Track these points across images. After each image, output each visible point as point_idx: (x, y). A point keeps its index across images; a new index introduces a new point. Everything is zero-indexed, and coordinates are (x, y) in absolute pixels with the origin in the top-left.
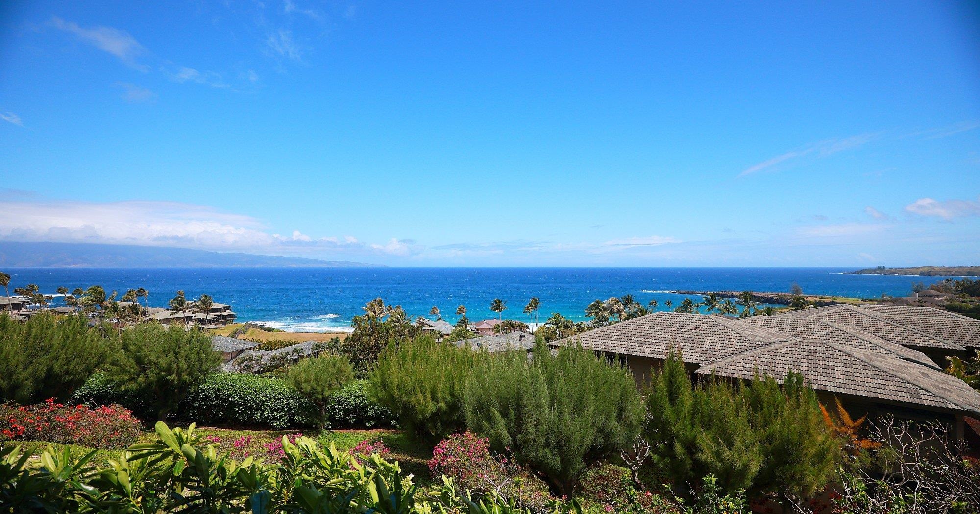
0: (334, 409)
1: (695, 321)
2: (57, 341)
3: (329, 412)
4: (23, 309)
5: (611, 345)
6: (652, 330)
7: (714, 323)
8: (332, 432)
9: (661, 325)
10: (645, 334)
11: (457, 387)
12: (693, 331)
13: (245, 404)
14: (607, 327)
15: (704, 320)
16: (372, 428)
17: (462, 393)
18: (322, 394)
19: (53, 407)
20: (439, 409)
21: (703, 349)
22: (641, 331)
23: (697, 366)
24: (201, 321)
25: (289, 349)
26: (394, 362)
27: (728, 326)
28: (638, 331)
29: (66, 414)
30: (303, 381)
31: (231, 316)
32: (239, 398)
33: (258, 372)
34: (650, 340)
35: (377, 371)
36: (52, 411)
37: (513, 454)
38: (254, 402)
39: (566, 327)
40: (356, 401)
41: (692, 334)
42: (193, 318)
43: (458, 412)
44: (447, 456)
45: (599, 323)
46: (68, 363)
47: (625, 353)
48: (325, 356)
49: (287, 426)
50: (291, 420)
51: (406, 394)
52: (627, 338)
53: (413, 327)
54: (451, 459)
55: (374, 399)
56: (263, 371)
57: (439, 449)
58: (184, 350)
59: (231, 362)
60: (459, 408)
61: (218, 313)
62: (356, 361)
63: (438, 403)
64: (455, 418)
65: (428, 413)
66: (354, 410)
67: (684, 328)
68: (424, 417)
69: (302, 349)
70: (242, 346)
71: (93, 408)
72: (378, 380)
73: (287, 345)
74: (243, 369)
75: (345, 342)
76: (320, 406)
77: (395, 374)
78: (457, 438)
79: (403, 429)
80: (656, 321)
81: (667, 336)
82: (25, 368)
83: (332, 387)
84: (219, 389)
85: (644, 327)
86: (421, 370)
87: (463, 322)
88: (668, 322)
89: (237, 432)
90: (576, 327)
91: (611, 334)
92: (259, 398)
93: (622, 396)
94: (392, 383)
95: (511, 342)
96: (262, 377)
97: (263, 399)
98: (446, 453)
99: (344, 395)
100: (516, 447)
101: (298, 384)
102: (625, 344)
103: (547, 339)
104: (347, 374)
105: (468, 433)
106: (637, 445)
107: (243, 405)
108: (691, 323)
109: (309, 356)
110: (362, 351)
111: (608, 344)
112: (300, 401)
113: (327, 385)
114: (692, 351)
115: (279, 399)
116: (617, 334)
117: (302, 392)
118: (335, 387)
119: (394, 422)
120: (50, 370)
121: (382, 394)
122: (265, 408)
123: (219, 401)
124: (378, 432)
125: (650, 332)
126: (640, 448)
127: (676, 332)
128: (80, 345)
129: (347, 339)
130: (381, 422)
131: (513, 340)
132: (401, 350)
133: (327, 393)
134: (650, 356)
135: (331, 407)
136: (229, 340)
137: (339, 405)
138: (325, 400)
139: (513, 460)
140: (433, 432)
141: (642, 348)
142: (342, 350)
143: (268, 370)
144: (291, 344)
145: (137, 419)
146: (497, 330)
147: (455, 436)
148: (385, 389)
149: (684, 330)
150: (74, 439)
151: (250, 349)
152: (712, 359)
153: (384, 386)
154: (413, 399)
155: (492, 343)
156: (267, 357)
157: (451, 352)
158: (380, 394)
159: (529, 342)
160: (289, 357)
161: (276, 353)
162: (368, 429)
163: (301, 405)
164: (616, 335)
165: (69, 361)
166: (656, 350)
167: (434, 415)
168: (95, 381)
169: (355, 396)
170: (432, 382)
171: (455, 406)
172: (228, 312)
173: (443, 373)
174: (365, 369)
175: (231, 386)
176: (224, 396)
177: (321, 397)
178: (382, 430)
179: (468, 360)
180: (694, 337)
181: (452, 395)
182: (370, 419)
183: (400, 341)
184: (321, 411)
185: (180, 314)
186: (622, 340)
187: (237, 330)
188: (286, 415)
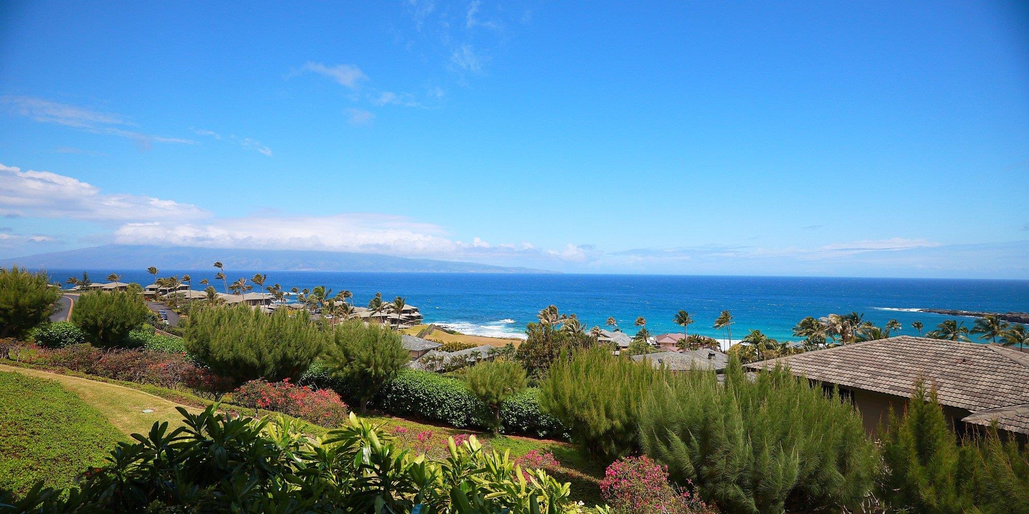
0: (508, 414)
1: (962, 352)
2: (290, 331)
3: (503, 417)
4: (271, 304)
5: (830, 373)
6: (891, 358)
7: (996, 356)
8: (506, 437)
9: (905, 353)
10: (880, 364)
11: (633, 405)
12: (958, 365)
13: (429, 400)
14: (823, 351)
15: (978, 350)
16: (545, 437)
17: (638, 412)
18: (497, 398)
19: (288, 386)
20: (613, 427)
21: (976, 390)
22: (873, 359)
23: (966, 412)
24: (394, 321)
25: (468, 351)
26: (567, 373)
27: (1021, 361)
28: (870, 359)
29: (296, 392)
30: (479, 384)
31: (419, 317)
32: (424, 394)
33: (440, 372)
34: (888, 372)
35: (549, 381)
36: (287, 389)
37: (697, 488)
38: (437, 399)
39: (769, 347)
40: (528, 409)
41: (957, 368)
42: (388, 317)
43: (634, 433)
44: (620, 479)
45: (812, 344)
46: (297, 351)
47: (850, 384)
48: (500, 361)
49: (465, 425)
50: (468, 421)
51: (579, 408)
52: (853, 366)
53: (588, 337)
54: (624, 484)
55: (545, 409)
56: (444, 371)
57: (612, 470)
58: (380, 345)
59: (418, 360)
60: (636, 429)
61: (408, 315)
62: (530, 369)
63: (612, 420)
64: (631, 438)
65: (602, 430)
66: (527, 418)
67: (943, 359)
68: (597, 433)
69: (480, 352)
70: (427, 346)
71: (314, 390)
72: (550, 390)
73: (466, 348)
74: (428, 367)
75: (519, 348)
76: (495, 410)
77: (568, 386)
78: (632, 461)
79: (575, 443)
80: (897, 347)
81: (915, 369)
82: (270, 352)
83: (506, 392)
84: (407, 384)
85: (878, 354)
86: (595, 383)
87: (642, 335)
88: (917, 349)
89: (421, 425)
90: (779, 348)
91: (829, 359)
92: (441, 396)
93: (844, 438)
94: (564, 394)
95: (697, 360)
96: (444, 377)
97: (444, 397)
98: (619, 476)
99: (518, 401)
100: (700, 481)
101: (474, 386)
102: (849, 373)
103: (744, 359)
104: (520, 381)
105: (644, 457)
106: (866, 504)
107: (426, 401)
108: (955, 354)
109: (485, 359)
110: (536, 358)
111: (824, 372)
112: (476, 403)
113: (501, 391)
114: (956, 391)
115: (457, 399)
116: (838, 361)
117: (478, 395)
118: (508, 393)
119: (566, 435)
120: (285, 355)
121: (555, 404)
122: (445, 406)
123: (407, 395)
124: (549, 443)
125: (888, 362)
126: (872, 509)
127: (929, 364)
128: (305, 336)
129: (521, 346)
130: (553, 433)
131: (700, 359)
132: (574, 360)
133: (501, 397)
134: (887, 391)
135: (505, 412)
136: (417, 339)
137: (513, 411)
138: (499, 404)
139: (696, 495)
140: (606, 450)
141: (876, 381)
142: (517, 355)
143: (449, 370)
144: (470, 347)
145: (344, 404)
146: (681, 345)
147: (630, 458)
148: (557, 400)
149: (943, 362)
150: (302, 414)
151: (434, 349)
152: (992, 406)
153: (556, 397)
154: (586, 413)
155: (675, 359)
156: (448, 357)
157: (627, 367)
158: (551, 404)
159: (720, 362)
160: (467, 360)
161: (455, 354)
162: (540, 438)
163: (477, 407)
164: (835, 360)
165: (298, 349)
166: (896, 384)
167: (608, 432)
168: (315, 368)
169: (528, 403)
170: (607, 397)
171: (631, 426)
172: (416, 314)
173: (618, 389)
174: (538, 378)
175: (417, 382)
176: (411, 391)
177: (495, 401)
178: (554, 442)
179: (647, 376)
180: (960, 372)
181: (628, 413)
182: (542, 428)
183: (574, 351)
184: (495, 416)
185: (378, 314)
186: (845, 368)
187: (423, 330)
188: (464, 415)
